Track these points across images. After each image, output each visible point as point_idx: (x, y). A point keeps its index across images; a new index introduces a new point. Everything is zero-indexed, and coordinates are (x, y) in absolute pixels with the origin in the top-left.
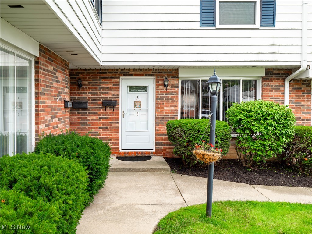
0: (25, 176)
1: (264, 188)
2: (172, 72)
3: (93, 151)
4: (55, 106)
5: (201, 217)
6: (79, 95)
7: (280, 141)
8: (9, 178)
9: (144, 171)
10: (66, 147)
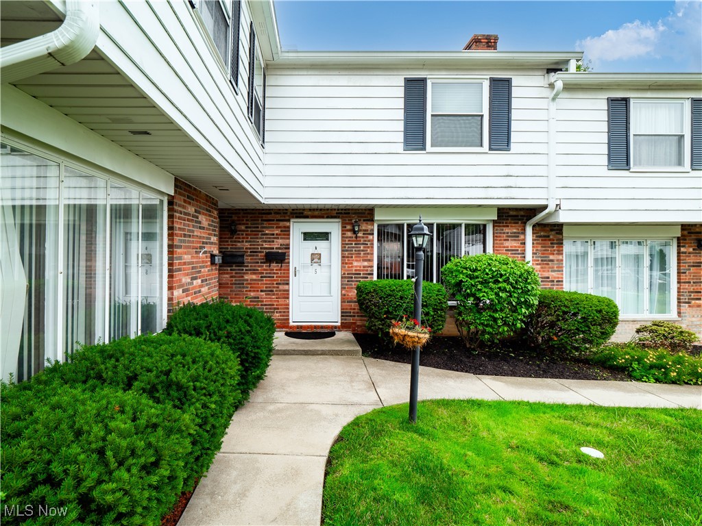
0: (149, 370)
1: (494, 379)
2: (364, 213)
3: (249, 329)
4: (197, 263)
5: (402, 423)
6: (233, 245)
7: (518, 312)
8: (127, 372)
9: (323, 353)
10: (211, 323)
